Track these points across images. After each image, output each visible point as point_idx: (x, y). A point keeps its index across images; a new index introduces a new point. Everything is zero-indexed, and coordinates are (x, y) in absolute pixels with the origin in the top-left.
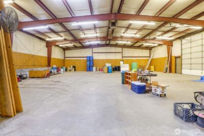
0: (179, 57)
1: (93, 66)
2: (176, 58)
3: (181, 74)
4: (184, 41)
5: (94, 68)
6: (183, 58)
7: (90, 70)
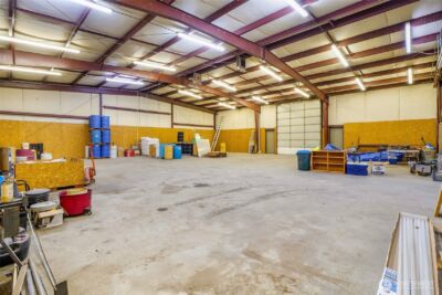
0: (272, 130)
1: (108, 144)
2: (267, 130)
3: (276, 153)
4: (281, 108)
5: (113, 150)
6: (279, 131)
7: (101, 156)
